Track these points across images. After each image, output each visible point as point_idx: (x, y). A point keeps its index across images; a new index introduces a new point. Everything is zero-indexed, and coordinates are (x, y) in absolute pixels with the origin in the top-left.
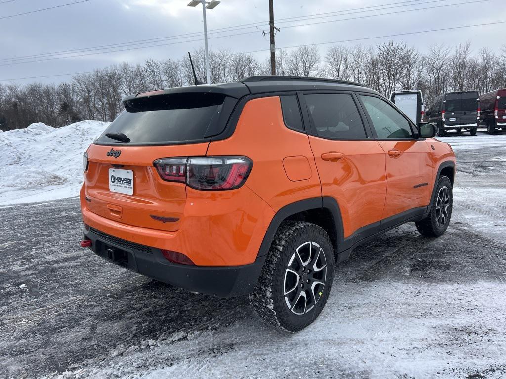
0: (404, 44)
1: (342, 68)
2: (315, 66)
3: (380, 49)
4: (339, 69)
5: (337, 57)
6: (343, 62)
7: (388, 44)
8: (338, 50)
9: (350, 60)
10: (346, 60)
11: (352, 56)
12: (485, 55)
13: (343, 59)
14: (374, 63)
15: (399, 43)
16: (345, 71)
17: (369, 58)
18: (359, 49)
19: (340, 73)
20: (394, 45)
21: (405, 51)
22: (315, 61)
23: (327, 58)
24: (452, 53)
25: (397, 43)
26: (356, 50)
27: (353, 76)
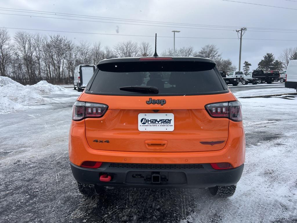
0: (65, 37)
1: (27, 46)
2: (7, 42)
3: (52, 38)
4: (25, 47)
5: (22, 38)
6: (27, 42)
7: (56, 36)
8: (23, 34)
9: (33, 41)
10: (29, 41)
11: (34, 39)
12: (107, 50)
13: (27, 41)
14: (49, 46)
15: (63, 37)
16: (30, 48)
17: (45, 42)
18: (38, 36)
19: (26, 49)
20: (60, 37)
21: (66, 41)
22: (7, 39)
23: (15, 38)
24: (92, 47)
25: (62, 36)
26: (35, 36)
27: (35, 51)
